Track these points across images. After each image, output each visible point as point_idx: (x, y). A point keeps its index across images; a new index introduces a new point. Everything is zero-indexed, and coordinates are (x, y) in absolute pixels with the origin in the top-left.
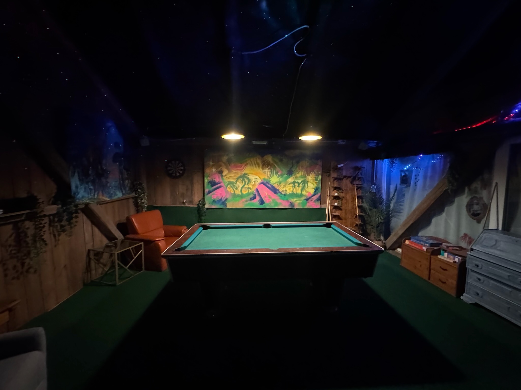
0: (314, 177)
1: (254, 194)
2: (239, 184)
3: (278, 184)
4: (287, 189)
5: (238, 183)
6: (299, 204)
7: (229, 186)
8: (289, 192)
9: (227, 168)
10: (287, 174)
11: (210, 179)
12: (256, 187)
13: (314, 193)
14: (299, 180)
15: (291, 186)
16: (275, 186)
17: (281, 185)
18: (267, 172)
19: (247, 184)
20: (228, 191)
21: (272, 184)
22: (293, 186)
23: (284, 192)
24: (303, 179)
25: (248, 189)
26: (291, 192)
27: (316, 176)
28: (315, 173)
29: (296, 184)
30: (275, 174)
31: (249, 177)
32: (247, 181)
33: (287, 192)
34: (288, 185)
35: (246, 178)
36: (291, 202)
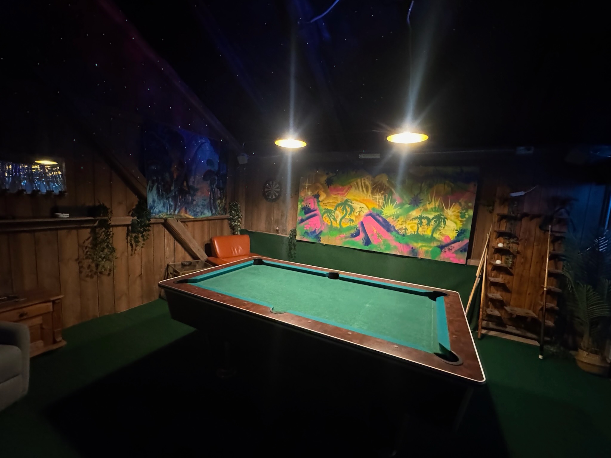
0: (458, 211)
1: (357, 229)
2: (339, 214)
3: (394, 217)
4: (408, 227)
5: (337, 212)
6: (427, 252)
7: (326, 215)
8: (411, 231)
9: (325, 192)
10: (409, 204)
11: (304, 204)
12: (361, 219)
13: (456, 237)
14: (431, 214)
15: (415, 223)
16: (390, 220)
17: (399, 219)
18: (379, 199)
19: (349, 215)
20: (324, 221)
21: (385, 218)
22: (418, 224)
23: (403, 231)
24: (437, 214)
25: (350, 220)
26: (415, 232)
27: (463, 210)
28: (460, 204)
29: (423, 220)
30: (390, 204)
31: (352, 204)
32: (349, 209)
33: (407, 232)
34: (411, 221)
35: (349, 205)
36: (412, 248)
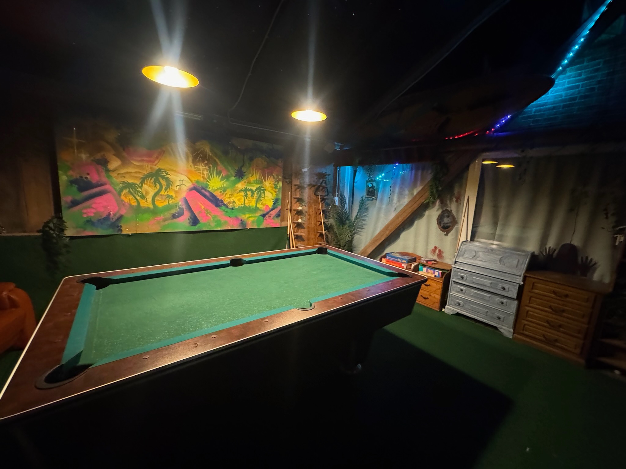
0: (273, 183)
1: (179, 208)
2: (149, 189)
3: (222, 191)
4: (236, 200)
6: (253, 222)
8: (239, 204)
10: (235, 177)
11: (75, 175)
12: (184, 195)
13: (273, 206)
14: (254, 186)
18: (203, 170)
19: (166, 189)
21: (211, 191)
22: (244, 196)
24: (258, 186)
25: (167, 197)
26: (242, 204)
27: (276, 182)
29: (248, 192)
30: (216, 176)
31: (168, 176)
33: (235, 205)
34: (238, 193)
36: (241, 220)
